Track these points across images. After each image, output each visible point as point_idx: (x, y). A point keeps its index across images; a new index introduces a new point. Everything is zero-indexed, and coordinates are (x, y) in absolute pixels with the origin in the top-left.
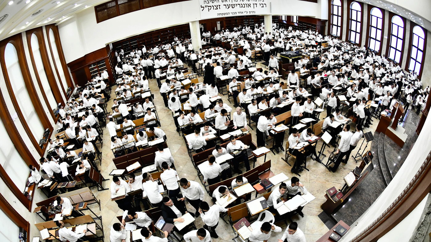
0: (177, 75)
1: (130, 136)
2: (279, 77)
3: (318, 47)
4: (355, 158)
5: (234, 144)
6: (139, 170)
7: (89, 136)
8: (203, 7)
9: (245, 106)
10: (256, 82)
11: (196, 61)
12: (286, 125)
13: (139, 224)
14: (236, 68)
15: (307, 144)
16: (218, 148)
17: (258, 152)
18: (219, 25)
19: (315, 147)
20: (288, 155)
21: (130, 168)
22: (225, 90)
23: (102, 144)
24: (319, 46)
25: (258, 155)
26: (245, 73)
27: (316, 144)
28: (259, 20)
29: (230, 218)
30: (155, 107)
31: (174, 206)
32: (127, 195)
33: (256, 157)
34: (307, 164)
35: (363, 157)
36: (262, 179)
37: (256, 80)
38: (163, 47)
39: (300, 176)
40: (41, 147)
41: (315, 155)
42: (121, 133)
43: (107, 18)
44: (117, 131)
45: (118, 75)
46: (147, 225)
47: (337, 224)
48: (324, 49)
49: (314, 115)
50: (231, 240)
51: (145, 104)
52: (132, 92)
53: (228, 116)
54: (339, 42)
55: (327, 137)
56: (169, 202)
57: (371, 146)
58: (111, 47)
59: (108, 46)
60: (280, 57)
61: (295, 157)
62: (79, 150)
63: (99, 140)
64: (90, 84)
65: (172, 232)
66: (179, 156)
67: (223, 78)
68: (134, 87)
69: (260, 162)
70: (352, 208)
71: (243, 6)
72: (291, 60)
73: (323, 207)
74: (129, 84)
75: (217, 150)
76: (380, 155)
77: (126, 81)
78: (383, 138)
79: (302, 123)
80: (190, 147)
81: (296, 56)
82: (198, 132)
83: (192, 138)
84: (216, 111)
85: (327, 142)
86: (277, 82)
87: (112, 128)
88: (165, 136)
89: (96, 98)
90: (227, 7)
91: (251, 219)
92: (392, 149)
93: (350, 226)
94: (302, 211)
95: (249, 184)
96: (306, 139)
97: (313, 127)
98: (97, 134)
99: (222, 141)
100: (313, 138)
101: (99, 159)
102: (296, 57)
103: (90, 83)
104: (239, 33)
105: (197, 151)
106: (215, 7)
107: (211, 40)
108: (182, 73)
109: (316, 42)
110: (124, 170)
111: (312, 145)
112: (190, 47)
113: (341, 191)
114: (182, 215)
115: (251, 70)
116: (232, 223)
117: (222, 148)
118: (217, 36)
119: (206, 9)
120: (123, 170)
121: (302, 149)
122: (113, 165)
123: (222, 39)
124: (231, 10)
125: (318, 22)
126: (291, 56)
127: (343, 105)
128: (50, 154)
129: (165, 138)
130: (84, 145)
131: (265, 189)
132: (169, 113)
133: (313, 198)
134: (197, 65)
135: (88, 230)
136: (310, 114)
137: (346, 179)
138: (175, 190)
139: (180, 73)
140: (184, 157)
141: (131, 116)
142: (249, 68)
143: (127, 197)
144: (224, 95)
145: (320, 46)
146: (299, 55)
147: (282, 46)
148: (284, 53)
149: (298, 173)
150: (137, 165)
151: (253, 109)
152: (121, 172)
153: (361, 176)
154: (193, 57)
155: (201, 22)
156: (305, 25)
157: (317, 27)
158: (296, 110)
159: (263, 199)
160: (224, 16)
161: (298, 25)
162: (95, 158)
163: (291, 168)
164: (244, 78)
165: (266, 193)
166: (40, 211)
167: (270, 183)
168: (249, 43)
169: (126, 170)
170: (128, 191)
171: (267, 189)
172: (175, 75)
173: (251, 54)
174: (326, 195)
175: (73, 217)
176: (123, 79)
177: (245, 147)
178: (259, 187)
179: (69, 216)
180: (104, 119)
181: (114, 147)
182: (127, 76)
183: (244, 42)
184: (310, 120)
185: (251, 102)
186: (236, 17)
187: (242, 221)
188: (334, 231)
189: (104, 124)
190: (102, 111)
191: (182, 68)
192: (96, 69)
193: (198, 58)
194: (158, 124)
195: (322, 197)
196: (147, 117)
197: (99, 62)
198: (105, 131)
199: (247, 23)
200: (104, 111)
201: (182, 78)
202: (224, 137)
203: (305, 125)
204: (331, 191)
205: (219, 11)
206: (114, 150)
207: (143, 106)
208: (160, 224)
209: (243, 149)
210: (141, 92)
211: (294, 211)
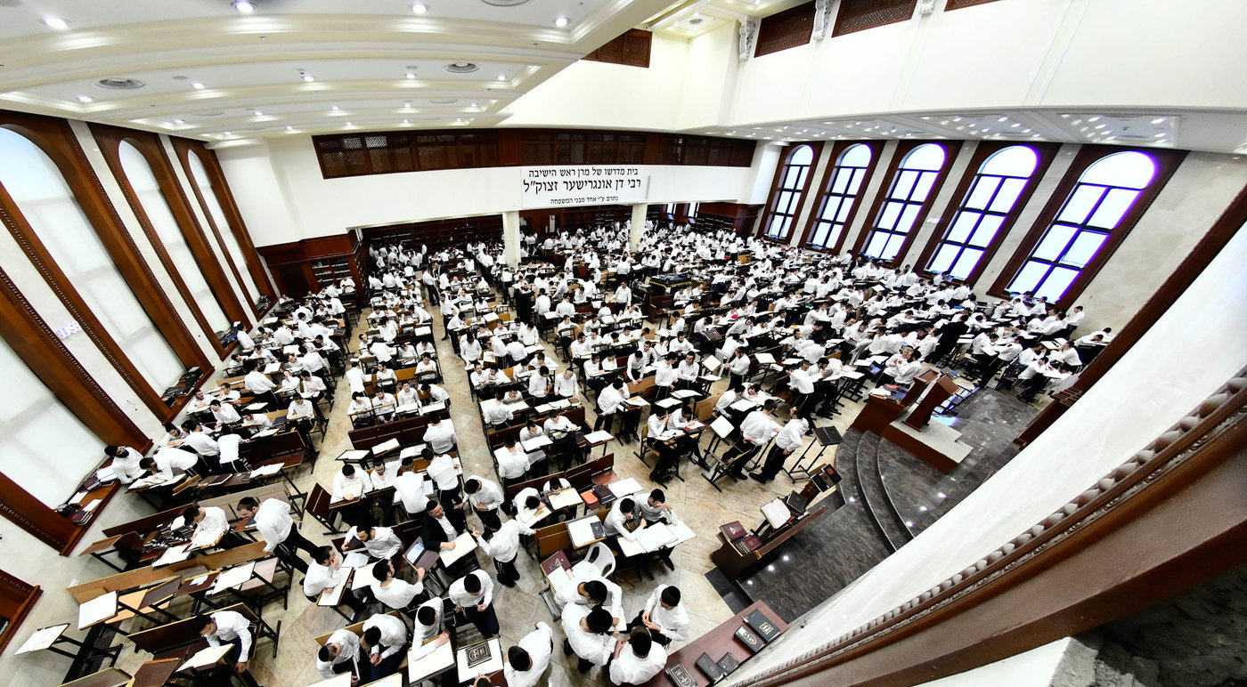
0: (478, 303)
1: (389, 397)
2: (642, 319)
3: (727, 265)
4: (789, 474)
5: (556, 422)
6: (394, 454)
7: (305, 390)
8: (528, 184)
9: (580, 362)
10: (602, 326)
11: (509, 284)
12: (645, 398)
13: (375, 553)
14: (571, 301)
15: (680, 433)
16: (530, 425)
17: (592, 437)
18: (552, 223)
19: (697, 440)
20: (646, 448)
21: (378, 449)
22: (551, 335)
23: (332, 405)
24: (730, 262)
25: (593, 442)
26: (586, 311)
27: (699, 436)
28: (621, 213)
29: (539, 548)
30: (436, 352)
31: (444, 517)
32: (364, 496)
33: (589, 446)
34: (681, 468)
35: (810, 475)
36: (597, 483)
37: (602, 323)
38: (457, 253)
39: (666, 488)
40: (169, 403)
41: (698, 454)
42: (372, 389)
43: (346, 173)
44: (366, 384)
45: (373, 290)
46: (388, 554)
47: (752, 607)
48: (742, 267)
49: (699, 385)
50: (536, 595)
51: (420, 345)
52: (398, 322)
53: (550, 376)
54: (779, 250)
55: (723, 427)
56: (436, 508)
57: (836, 456)
58: (360, 236)
59: (352, 232)
60: (650, 284)
61: (658, 454)
62: (278, 413)
63: (326, 398)
64: (314, 298)
65: (434, 570)
66: (467, 433)
67: (550, 315)
68: (403, 315)
69: (596, 454)
70: (788, 579)
71: (598, 186)
72: (668, 290)
73: (715, 557)
74: (395, 310)
75: (529, 429)
76: (863, 478)
77: (389, 303)
78: (876, 445)
79: (674, 398)
80: (487, 420)
81: (679, 282)
82: (501, 397)
83: (491, 407)
84: (532, 368)
85: (723, 434)
86: (638, 326)
87: (355, 378)
88: (448, 400)
89: (326, 324)
90: (569, 187)
91: (573, 556)
92: (908, 470)
93: (790, 625)
94: (671, 556)
95: (574, 490)
96: (678, 425)
97: (695, 407)
98: (324, 387)
99: (538, 415)
100: (696, 425)
101: (321, 430)
102: (679, 285)
103: (314, 295)
104: (583, 240)
105: (498, 427)
106: (547, 185)
107: (539, 251)
108: (484, 302)
109: (727, 254)
110: (368, 452)
111: (692, 436)
112: (501, 259)
113: (756, 533)
114: (458, 536)
115: (596, 304)
116: (541, 559)
117: (537, 426)
118: (549, 243)
119: (533, 188)
120: (366, 452)
121: (672, 442)
122: (348, 442)
123: (556, 248)
124: (575, 193)
125: (740, 211)
126: (670, 283)
127: (766, 372)
128: (196, 417)
129: (448, 402)
130: (293, 404)
131: (600, 501)
132: (460, 364)
133: (691, 534)
134: (511, 291)
135: (255, 575)
136: (690, 381)
137: (765, 512)
138: (452, 490)
139: (481, 301)
140: (476, 435)
141: (394, 364)
142: (593, 303)
143: (362, 501)
144: (549, 343)
145: (733, 262)
146: (685, 281)
147: (656, 263)
148: (658, 277)
149: (664, 482)
150: (393, 444)
151: (592, 370)
152: (362, 454)
153: (806, 514)
154: (506, 277)
155: (522, 214)
156: (709, 221)
157: (737, 222)
158: (664, 376)
159: (596, 519)
160: (562, 205)
161: (697, 221)
162: (311, 428)
163: (650, 471)
164: (583, 318)
165: (604, 509)
166: (112, 548)
167: (610, 492)
168: (599, 257)
169: (371, 451)
170: (369, 489)
171: (603, 502)
172: (474, 305)
173: (600, 277)
174: (721, 535)
175: (222, 550)
176: (384, 298)
177: (573, 427)
178: (590, 497)
179: (210, 548)
180: (341, 362)
181: (355, 411)
182: (391, 295)
183: (592, 255)
184: (691, 393)
185: (590, 356)
186: (584, 207)
187: (556, 557)
188: (744, 622)
189: (342, 372)
190: (337, 348)
191: (485, 293)
192: (329, 272)
193: (513, 279)
194: (439, 380)
195: (712, 537)
196: (421, 367)
197: (334, 261)
198: (341, 383)
199: (602, 221)
200: (342, 349)
201: (485, 311)
202: (541, 409)
203: (680, 402)
204: (731, 529)
205: (554, 195)
206: (354, 418)
207: (415, 349)
208: (414, 554)
209: (568, 430)
210: (414, 325)
211: (653, 553)
